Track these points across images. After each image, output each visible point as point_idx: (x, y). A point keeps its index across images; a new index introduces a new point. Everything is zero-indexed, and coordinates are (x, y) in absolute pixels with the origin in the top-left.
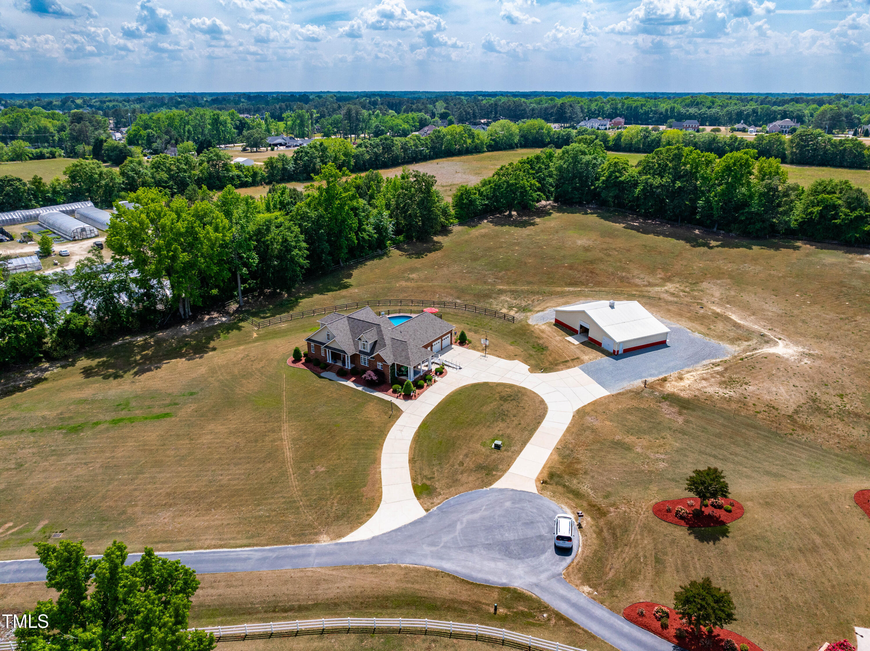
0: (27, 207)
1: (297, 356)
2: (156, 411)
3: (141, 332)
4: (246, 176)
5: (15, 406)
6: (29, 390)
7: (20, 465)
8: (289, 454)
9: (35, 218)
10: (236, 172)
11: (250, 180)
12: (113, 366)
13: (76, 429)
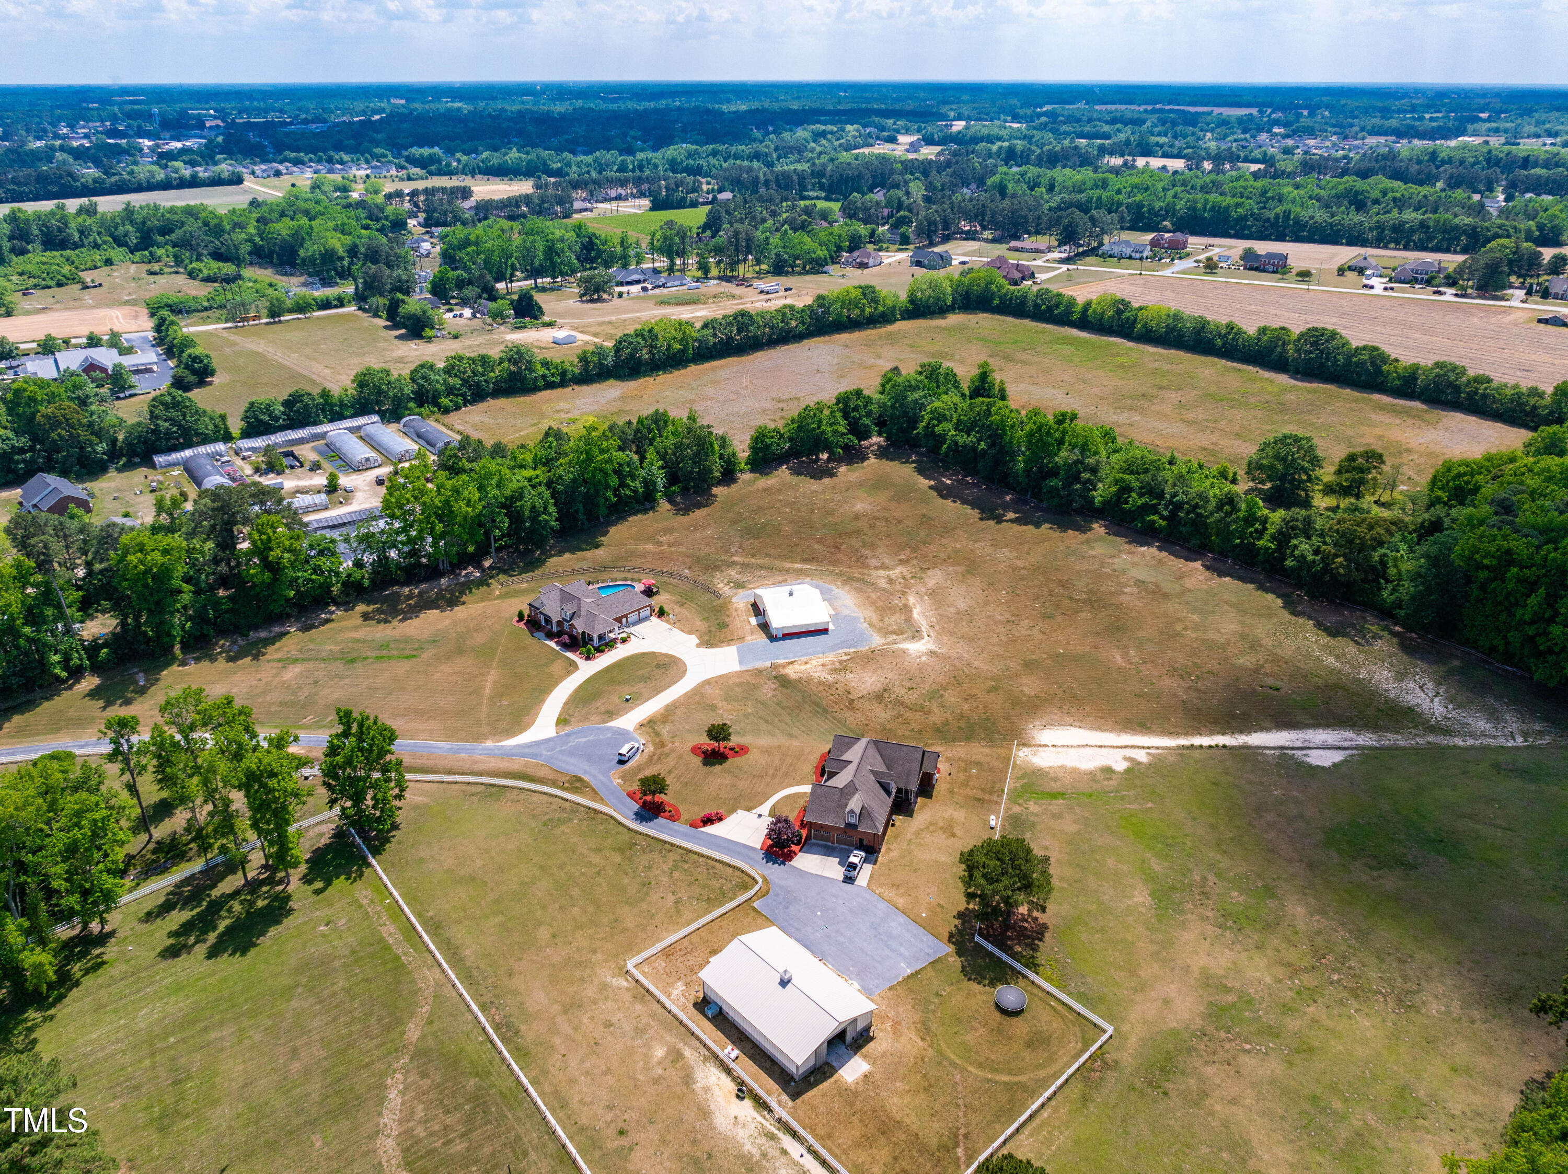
0: (315, 423)
1: (521, 616)
2: (407, 652)
3: (408, 583)
4: (553, 375)
5: (312, 640)
6: (321, 628)
7: (316, 682)
8: (488, 691)
9: (323, 436)
10: (541, 371)
11: (557, 379)
12: (382, 612)
13: (352, 661)
